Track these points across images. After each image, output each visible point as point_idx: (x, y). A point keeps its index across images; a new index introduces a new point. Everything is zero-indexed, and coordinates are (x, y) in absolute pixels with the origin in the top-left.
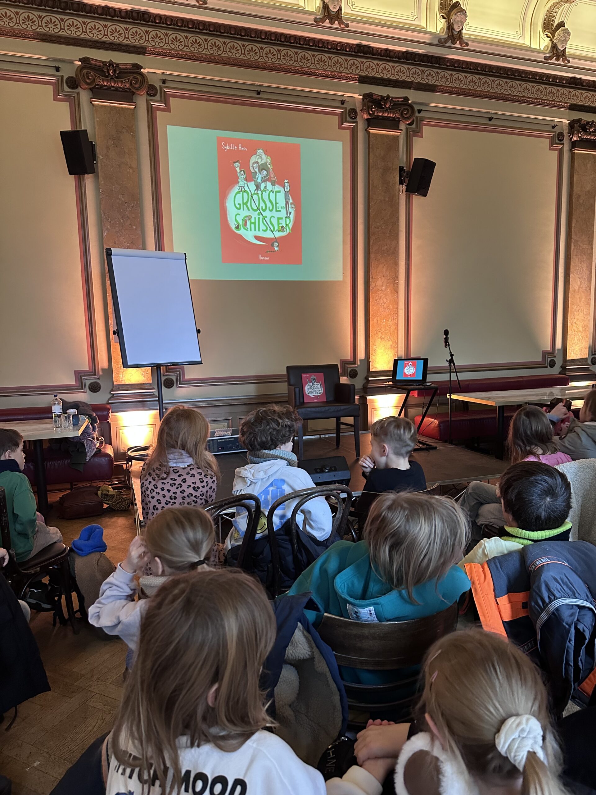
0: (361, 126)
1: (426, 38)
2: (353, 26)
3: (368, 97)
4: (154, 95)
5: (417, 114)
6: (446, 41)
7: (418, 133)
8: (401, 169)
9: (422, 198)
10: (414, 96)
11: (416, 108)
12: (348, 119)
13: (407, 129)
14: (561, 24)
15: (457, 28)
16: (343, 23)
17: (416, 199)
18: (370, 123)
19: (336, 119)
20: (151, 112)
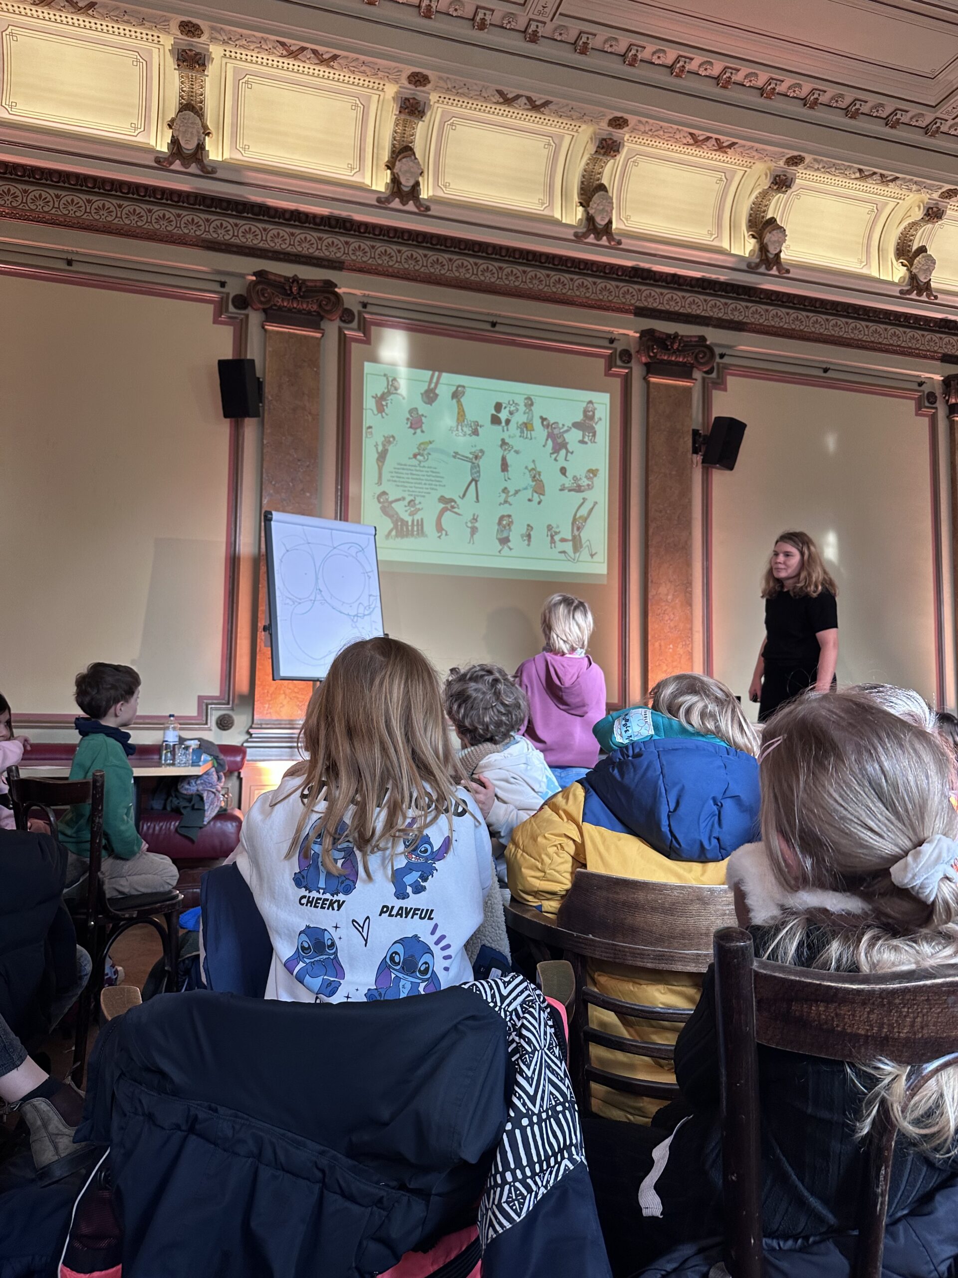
0: (637, 371)
1: (730, 262)
2: (627, 243)
3: (648, 336)
4: (351, 321)
5: (718, 360)
6: (758, 266)
7: (720, 384)
8: (695, 433)
9: (728, 472)
10: (713, 336)
11: (717, 351)
12: (619, 363)
13: (704, 379)
14: (922, 250)
15: (773, 250)
16: (614, 239)
17: (719, 476)
18: (651, 368)
19: (602, 363)
20: (344, 343)
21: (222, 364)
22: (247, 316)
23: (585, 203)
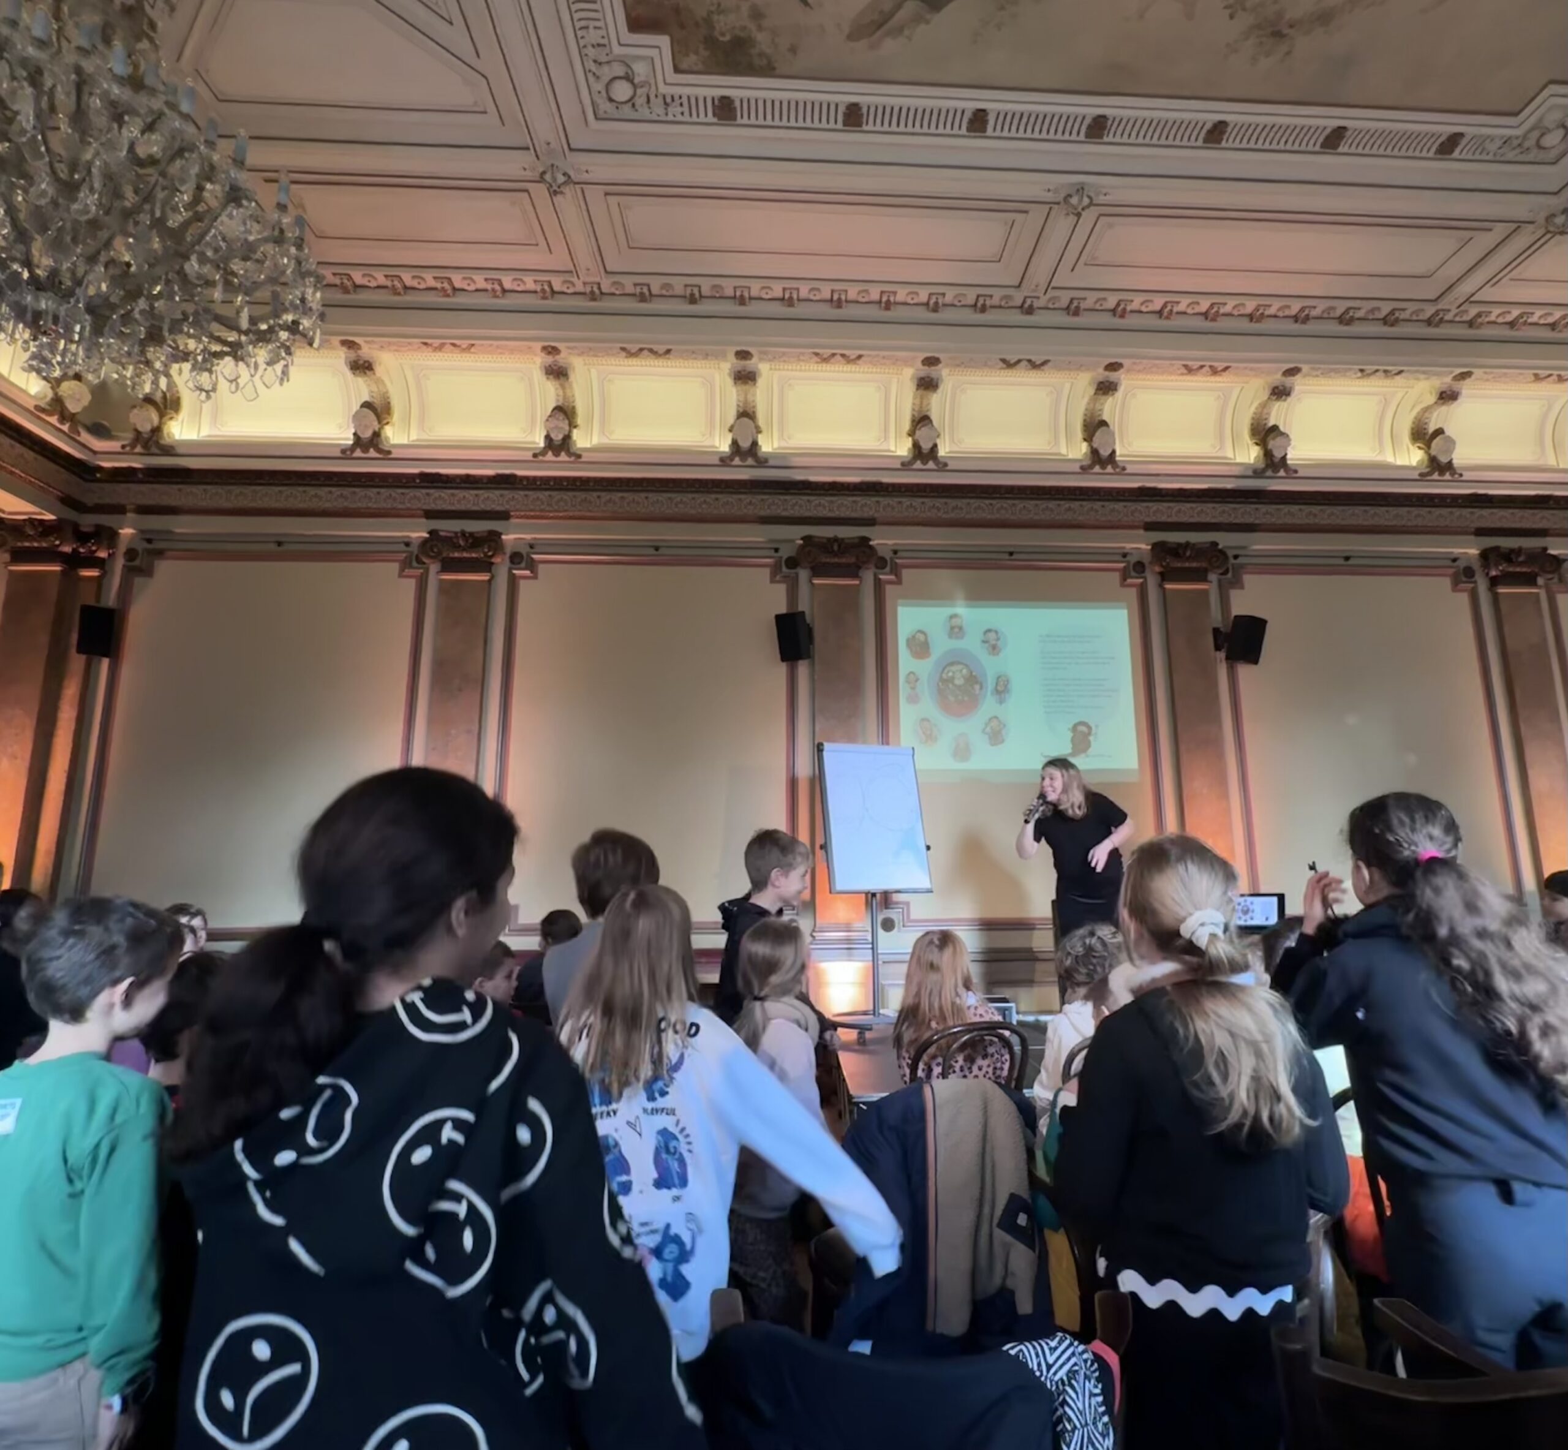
0: (1152, 581)
1: (1236, 471)
2: (1130, 469)
3: (1160, 548)
4: (884, 568)
5: (1232, 561)
6: (1264, 470)
7: (1238, 583)
8: (1216, 631)
9: (1253, 667)
10: (1224, 540)
11: (1230, 553)
12: (1133, 574)
13: (1220, 581)
14: (1439, 432)
15: (1278, 454)
16: (1118, 466)
17: (1244, 671)
18: (1164, 577)
19: (1116, 576)
20: (879, 586)
21: (779, 618)
22: (797, 575)
23: (1089, 438)
